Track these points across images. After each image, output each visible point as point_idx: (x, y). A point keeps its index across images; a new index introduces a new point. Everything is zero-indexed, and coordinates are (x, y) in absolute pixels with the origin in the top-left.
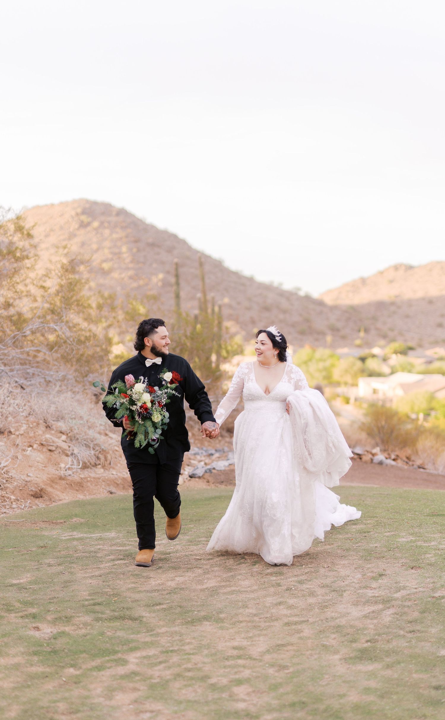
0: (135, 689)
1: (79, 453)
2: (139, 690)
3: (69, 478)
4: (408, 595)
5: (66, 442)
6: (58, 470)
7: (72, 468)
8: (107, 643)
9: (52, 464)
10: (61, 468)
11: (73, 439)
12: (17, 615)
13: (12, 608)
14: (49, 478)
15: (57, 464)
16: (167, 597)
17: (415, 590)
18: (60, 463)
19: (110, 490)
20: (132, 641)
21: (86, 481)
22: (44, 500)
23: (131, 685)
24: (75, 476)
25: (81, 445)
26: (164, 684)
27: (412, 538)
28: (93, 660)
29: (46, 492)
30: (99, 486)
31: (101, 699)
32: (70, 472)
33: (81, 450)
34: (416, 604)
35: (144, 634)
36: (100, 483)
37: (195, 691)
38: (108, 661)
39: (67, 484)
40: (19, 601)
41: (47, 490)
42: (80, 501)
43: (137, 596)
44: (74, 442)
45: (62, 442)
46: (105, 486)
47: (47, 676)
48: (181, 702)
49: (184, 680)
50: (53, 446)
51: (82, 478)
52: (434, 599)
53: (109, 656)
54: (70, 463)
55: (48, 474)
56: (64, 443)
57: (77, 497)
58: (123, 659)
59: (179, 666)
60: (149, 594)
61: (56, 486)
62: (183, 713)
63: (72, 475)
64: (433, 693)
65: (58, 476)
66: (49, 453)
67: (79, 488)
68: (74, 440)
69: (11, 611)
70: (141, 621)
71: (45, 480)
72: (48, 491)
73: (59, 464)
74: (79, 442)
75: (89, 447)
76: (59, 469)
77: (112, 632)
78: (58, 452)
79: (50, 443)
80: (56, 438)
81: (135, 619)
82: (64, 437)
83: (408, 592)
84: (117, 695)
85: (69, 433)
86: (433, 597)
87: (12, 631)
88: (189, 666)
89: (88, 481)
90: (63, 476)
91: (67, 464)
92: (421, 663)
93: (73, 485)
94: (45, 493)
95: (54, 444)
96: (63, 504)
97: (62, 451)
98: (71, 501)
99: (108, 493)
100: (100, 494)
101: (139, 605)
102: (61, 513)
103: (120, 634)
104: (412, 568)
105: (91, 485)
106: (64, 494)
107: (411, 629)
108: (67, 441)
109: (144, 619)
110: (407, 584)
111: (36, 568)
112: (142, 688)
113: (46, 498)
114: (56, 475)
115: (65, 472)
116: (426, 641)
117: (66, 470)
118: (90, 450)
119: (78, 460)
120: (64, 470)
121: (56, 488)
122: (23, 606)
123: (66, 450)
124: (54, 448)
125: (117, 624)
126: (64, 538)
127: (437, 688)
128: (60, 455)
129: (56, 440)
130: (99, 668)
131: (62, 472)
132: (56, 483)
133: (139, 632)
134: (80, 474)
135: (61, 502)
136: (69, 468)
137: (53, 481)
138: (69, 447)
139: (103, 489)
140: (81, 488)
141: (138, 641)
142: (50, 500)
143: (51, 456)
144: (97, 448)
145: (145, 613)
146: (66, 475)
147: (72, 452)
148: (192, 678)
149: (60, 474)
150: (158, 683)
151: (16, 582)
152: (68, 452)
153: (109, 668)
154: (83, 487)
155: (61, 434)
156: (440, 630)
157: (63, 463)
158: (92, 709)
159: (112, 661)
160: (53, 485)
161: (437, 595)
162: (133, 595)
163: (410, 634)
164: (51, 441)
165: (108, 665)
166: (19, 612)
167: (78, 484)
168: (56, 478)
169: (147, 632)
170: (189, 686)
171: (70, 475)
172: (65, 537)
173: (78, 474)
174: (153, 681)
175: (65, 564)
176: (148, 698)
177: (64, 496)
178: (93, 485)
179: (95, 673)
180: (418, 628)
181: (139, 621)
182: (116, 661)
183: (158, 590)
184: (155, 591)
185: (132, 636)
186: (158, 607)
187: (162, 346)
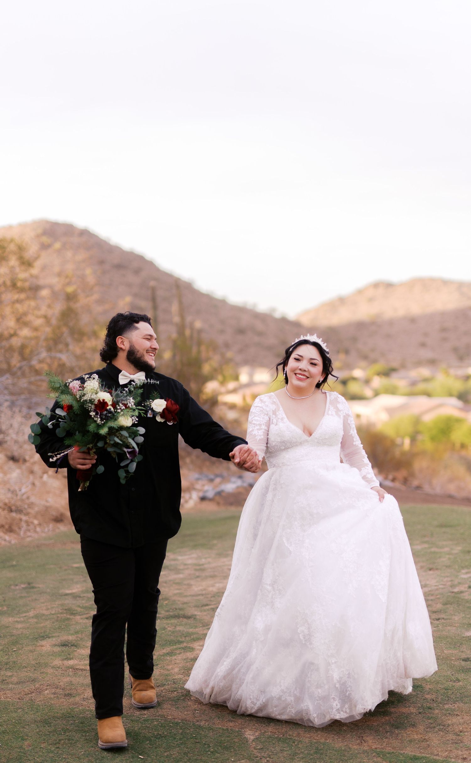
4: (430, 591)
8: (171, 635)
12: (82, 617)
13: (75, 612)
16: (212, 599)
17: (436, 587)
20: (193, 634)
27: (426, 546)
28: (163, 649)
31: (180, 676)
34: (439, 598)
35: (201, 628)
38: (176, 649)
40: (79, 606)
43: (185, 600)
52: (454, 594)
53: (175, 645)
58: (189, 647)
60: (195, 598)
64: (463, 663)
69: (75, 614)
70: (194, 618)
77: (172, 627)
81: (188, 617)
83: (430, 589)
86: (453, 592)
87: (82, 630)
92: (450, 642)
101: (190, 607)
103: (178, 628)
104: (430, 570)
107: (437, 617)
109: (198, 617)
110: (428, 583)
116: (451, 626)
122: (85, 610)
125: (174, 621)
127: (466, 660)
130: (170, 654)
133: (196, 627)
141: (198, 633)
145: (197, 613)
151: (69, 592)
153: (179, 654)
156: (462, 618)
158: (174, 683)
159: (180, 648)
161: (456, 590)
162: (181, 599)
163: (436, 621)
165: (178, 652)
166: (82, 615)
169: (204, 627)
179: (168, 658)
180: (442, 616)
181: (193, 619)
182: (183, 648)
183: (202, 595)
184: (199, 595)
185: (191, 630)
186: (207, 607)
187: (144, 350)
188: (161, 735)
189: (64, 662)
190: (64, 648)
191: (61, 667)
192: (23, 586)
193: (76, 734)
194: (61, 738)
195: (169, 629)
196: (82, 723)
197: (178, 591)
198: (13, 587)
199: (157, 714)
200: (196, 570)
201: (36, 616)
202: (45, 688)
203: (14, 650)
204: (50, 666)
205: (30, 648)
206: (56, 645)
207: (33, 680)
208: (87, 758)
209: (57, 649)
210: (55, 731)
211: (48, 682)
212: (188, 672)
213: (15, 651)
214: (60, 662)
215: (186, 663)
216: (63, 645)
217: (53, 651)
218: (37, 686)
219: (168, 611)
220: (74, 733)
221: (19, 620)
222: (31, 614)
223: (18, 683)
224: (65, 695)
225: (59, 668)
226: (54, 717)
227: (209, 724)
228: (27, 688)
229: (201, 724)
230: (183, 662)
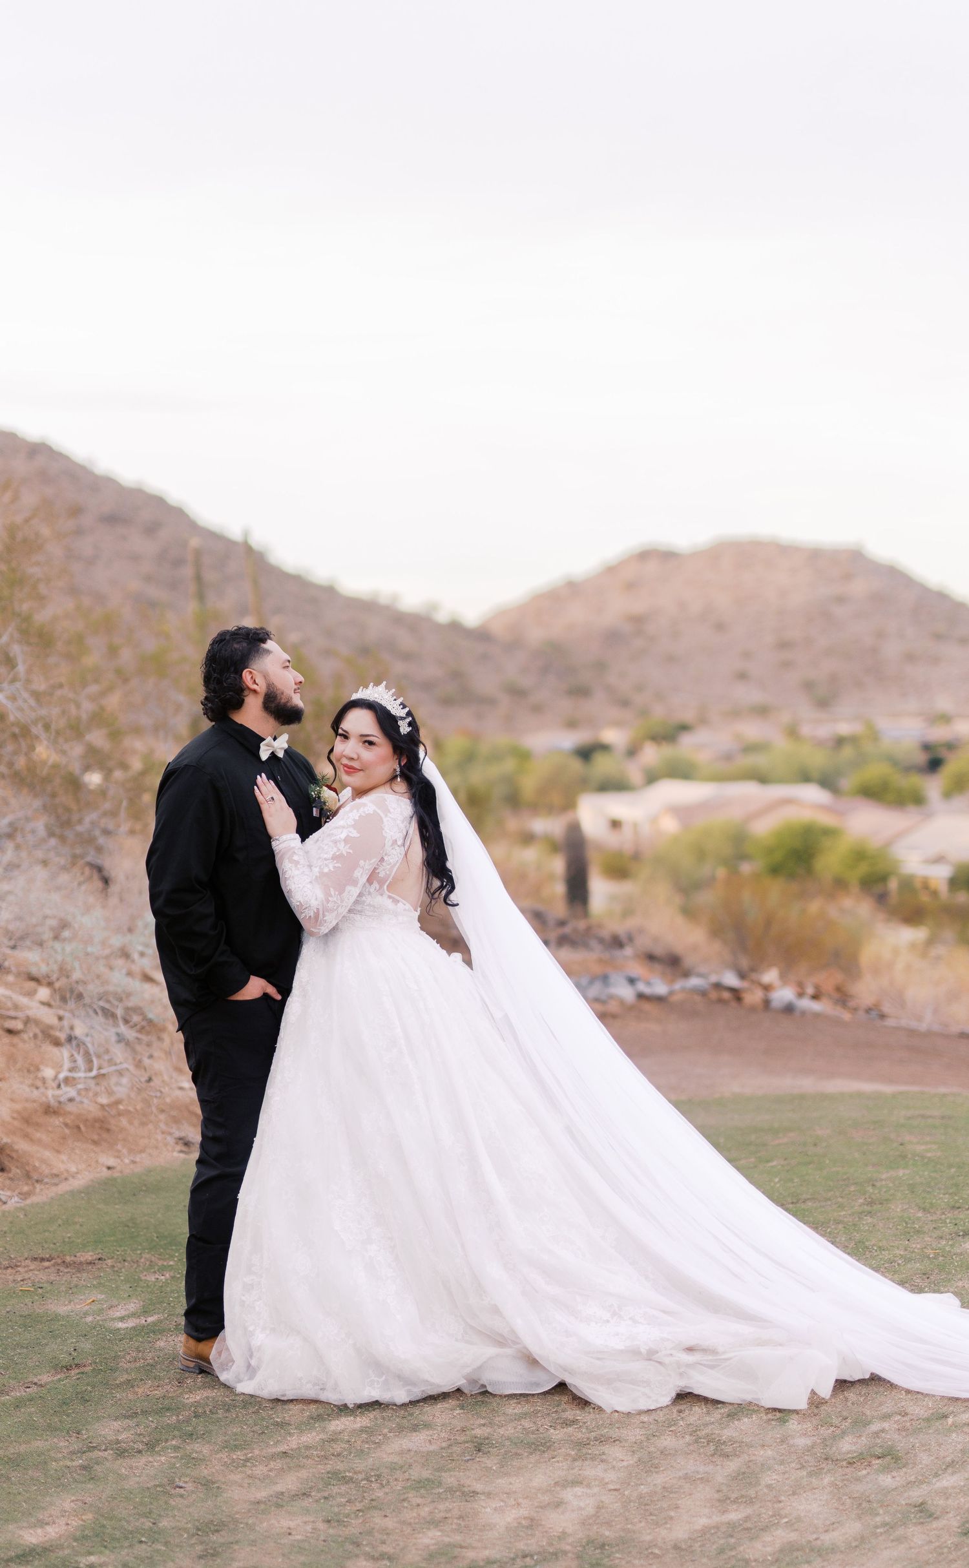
1: (87, 1035)
3: (70, 1107)
5: (49, 1005)
6: (37, 1088)
7: (74, 1079)
9: (20, 1070)
10: (44, 1080)
11: (68, 996)
14: (18, 1112)
15: (32, 1069)
18: (42, 1067)
19: (182, 1134)
21: (114, 1112)
22: (11, 1179)
24: (86, 1101)
25: (91, 1012)
29: (14, 1155)
30: (151, 1126)
32: (71, 1092)
33: (92, 1028)
36: (152, 1118)
39: (66, 1125)
41: (16, 1147)
42: (119, 1180)
44: (71, 1004)
45: (38, 1005)
46: (167, 1124)
50: (15, 1018)
51: (102, 1106)
54: (67, 1064)
55: (12, 1100)
56: (45, 1009)
57: (97, 1161)
61: (38, 1135)
63: (78, 1099)
65: (41, 1104)
66: (6, 1039)
67: (99, 1134)
68: (70, 998)
71: (8, 1119)
72: (17, 1151)
73: (38, 1069)
74: (84, 1005)
75: (113, 1016)
76: (39, 1083)
78: (31, 1035)
79: (9, 1009)
80: (21, 994)
82: (43, 993)
85: (58, 979)
89: (120, 1114)
90: (53, 1103)
91: (58, 1067)
93: (82, 1126)
94: (12, 1158)
95: (20, 1014)
96: (72, 1193)
97: (43, 1032)
98: (92, 1181)
99: (177, 1143)
100: (157, 1148)
102: (78, 1227)
105: (131, 1123)
106: (64, 1157)
108: (53, 1003)
111: (84, 1468)
113: (15, 1171)
114: (34, 1101)
115: (58, 1092)
117: (59, 1086)
118: (116, 1025)
119: (87, 1054)
120: (55, 1085)
121: (39, 1142)
123: (51, 1027)
124: (18, 1025)
126: (120, 1325)
128: (38, 1043)
129: (23, 1000)
131: (50, 1093)
132: (38, 1124)
134: (96, 1094)
135: (64, 1187)
136: (67, 1080)
137: (27, 1121)
138: (60, 1018)
139: (163, 1133)
140: (105, 1135)
142: (28, 1176)
143: (13, 1045)
144: (136, 1018)
146: (62, 1099)
147: (68, 1031)
149: (44, 1099)
151: (34, 1540)
152: (58, 1034)
154: (108, 1130)
155: (33, 984)
157: (47, 1066)
160: (30, 1130)
164: (9, 1004)
167: (97, 1125)
168: (36, 1111)
171: (71, 1100)
172: (122, 1319)
173: (91, 1094)
175: (167, 1441)
177: (63, 1162)
178: (136, 1123)
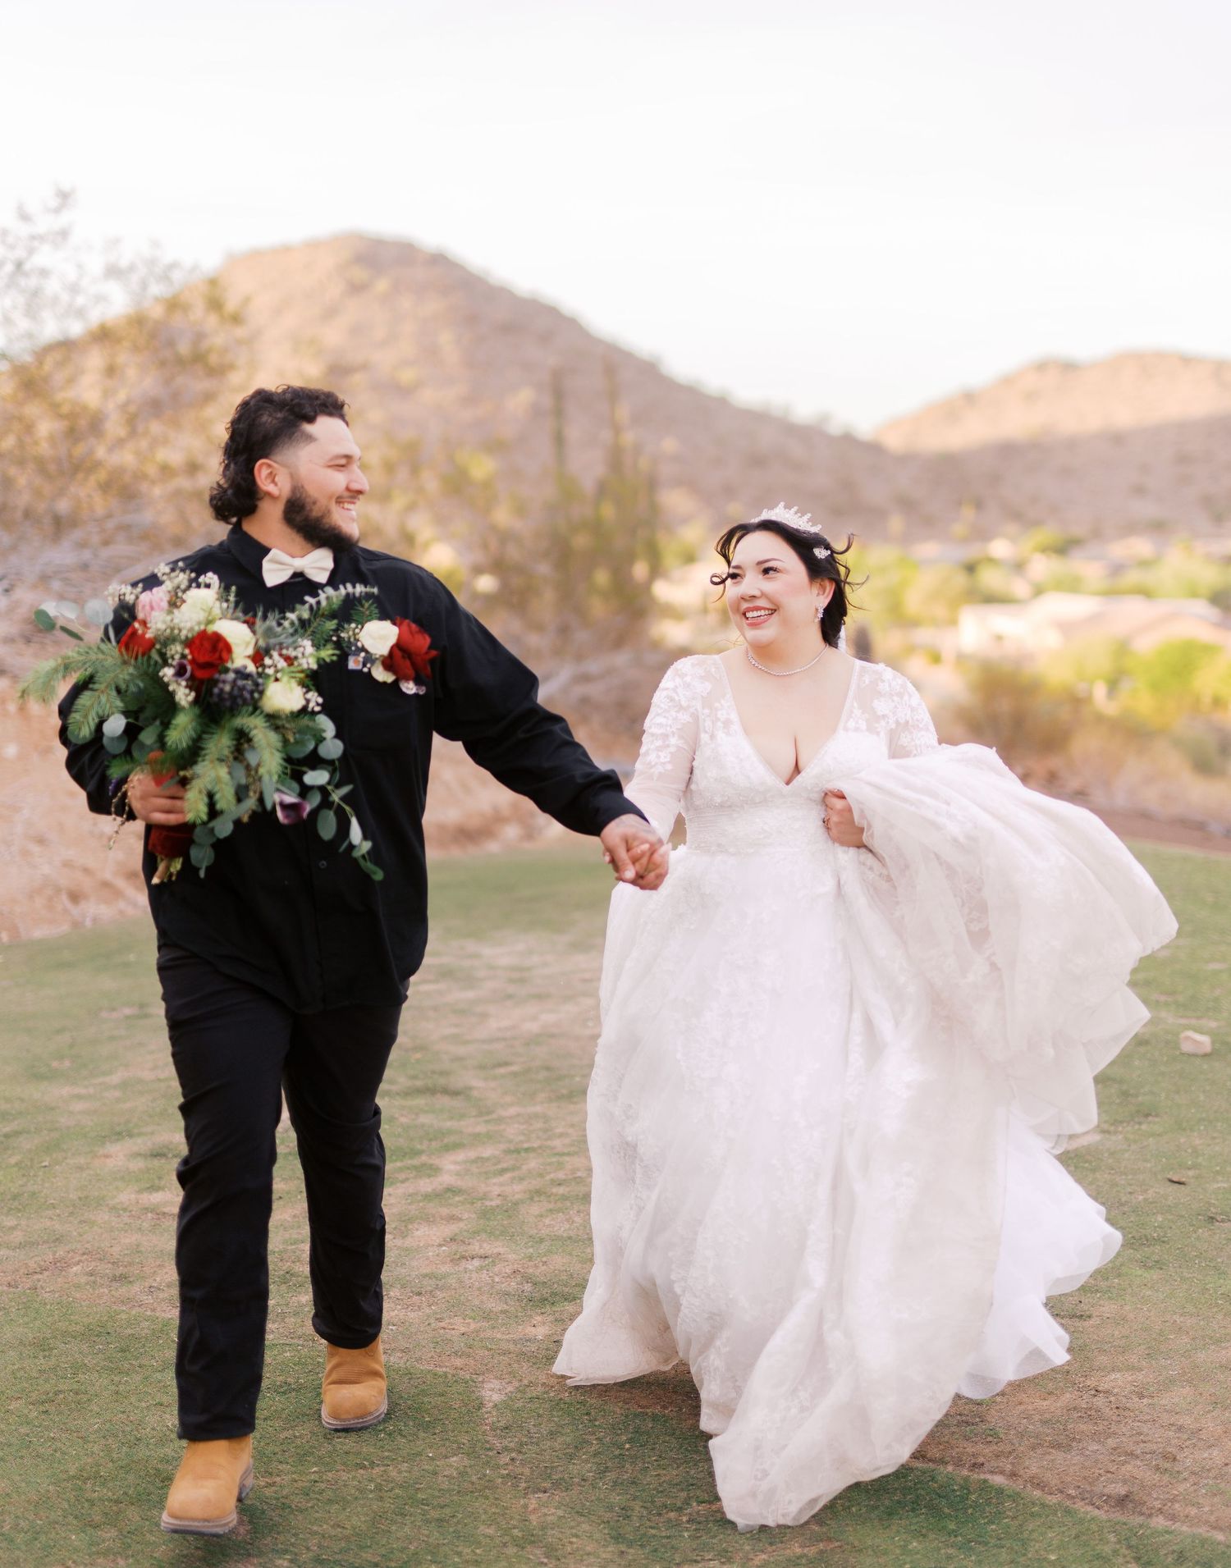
0: (452, 1218)
2: (460, 1219)
8: (399, 1135)
16: (521, 1050)
20: (450, 1132)
23: (444, 1211)
26: (510, 1208)
35: (473, 1119)
37: (570, 1220)
38: (401, 1170)
43: (461, 1050)
47: (280, 1198)
48: (542, 1240)
49: (550, 1202)
53: (402, 1161)
58: (431, 1165)
59: (541, 1175)
60: (484, 1047)
62: (544, 1259)
70: (468, 1095)
81: (455, 1093)
84: (417, 1230)
88: (561, 1175)
101: (465, 1067)
103: (424, 1119)
109: (475, 1093)
112: (466, 1216)
125: (420, 1101)
133: (462, 1116)
141: (461, 1132)
145: (476, 1082)
148: (564, 1198)
150: (498, 1206)
153: (403, 1182)
159: (408, 1168)
162: (453, 1049)
165: (402, 1176)
169: (480, 1116)
170: (559, 1211)
174: (488, 1203)
176: (477, 1233)
181: (463, 1096)
182: (416, 1168)
183: (504, 1039)
184: (498, 1040)
185: (449, 1124)
186: (502, 1070)
187: (330, 498)
188: (290, 1384)
189: (141, 1196)
190: (156, 1163)
191: (130, 1208)
192: (127, 1011)
193: (100, 1377)
194: (61, 1387)
195: (403, 1120)
196: (123, 1351)
197: (454, 1030)
198: (104, 1014)
199: (300, 1332)
200: (511, 981)
201: (124, 1085)
202: (77, 1259)
203: (44, 1164)
204: (107, 1205)
205: (82, 1160)
206: (140, 1155)
207: (57, 1239)
208: (103, 1442)
209: (138, 1164)
210: (54, 1369)
211: (86, 1246)
212: (406, 1226)
213: (45, 1166)
214: (133, 1196)
215: (410, 1204)
216: (155, 1153)
217: (128, 1169)
218: (60, 1253)
219: (414, 1077)
220: (96, 1375)
221: (83, 1091)
222: (115, 1079)
223: (21, 1246)
224: (114, 1279)
225: (125, 1210)
226: (65, 1333)
227: (408, 1360)
228: (36, 1259)
229: (392, 1359)
230: (404, 1202)
